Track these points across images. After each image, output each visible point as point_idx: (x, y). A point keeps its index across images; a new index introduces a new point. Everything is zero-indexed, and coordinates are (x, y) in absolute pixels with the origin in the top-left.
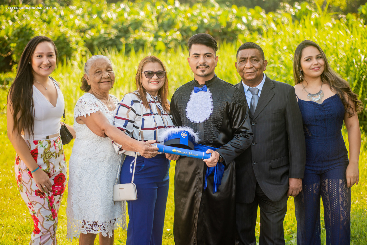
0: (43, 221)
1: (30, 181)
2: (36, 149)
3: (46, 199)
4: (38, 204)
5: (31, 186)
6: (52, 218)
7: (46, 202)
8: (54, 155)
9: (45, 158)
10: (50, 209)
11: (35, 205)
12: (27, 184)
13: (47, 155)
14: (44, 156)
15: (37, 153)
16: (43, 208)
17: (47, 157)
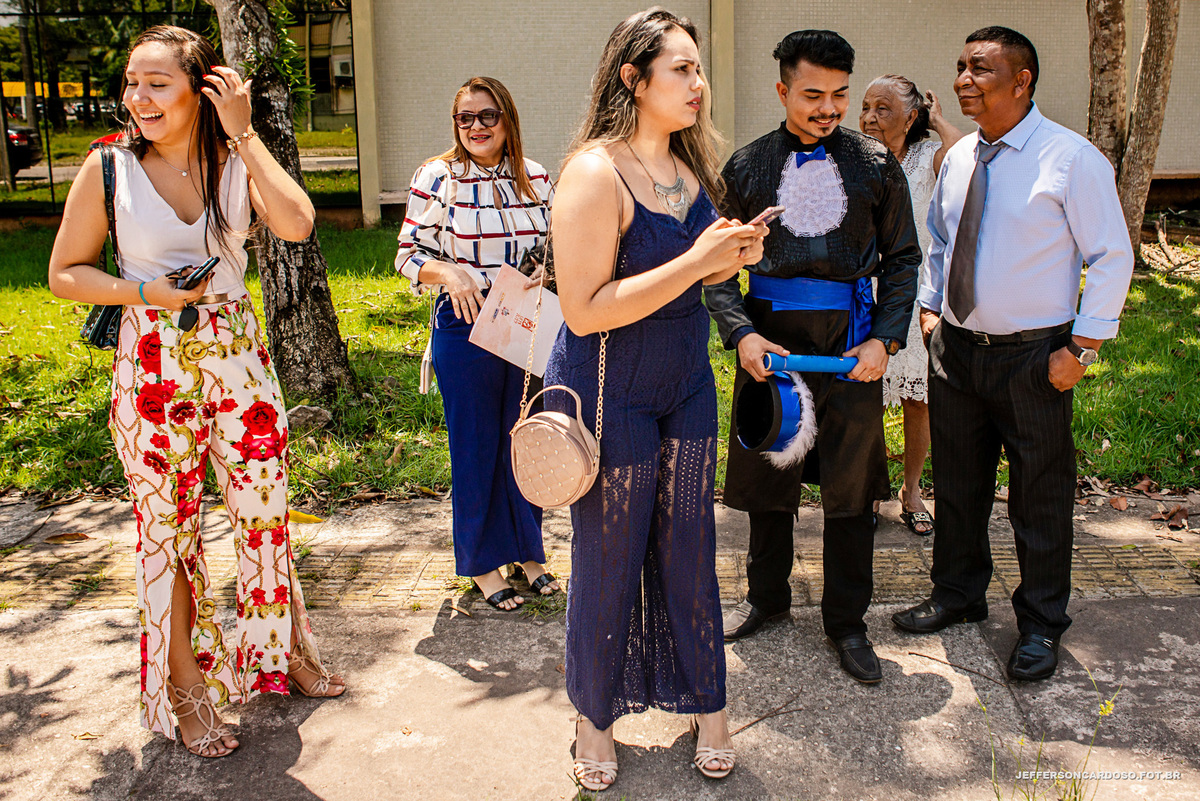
0: (151, 523)
1: (137, 425)
2: (155, 335)
3: (168, 478)
4: (145, 483)
5: (135, 439)
6: (175, 523)
7: (169, 486)
8: (214, 349)
9: (184, 359)
10: (174, 501)
11: (138, 483)
12: (129, 430)
13: (189, 349)
14: (181, 352)
15: (158, 346)
16: (156, 495)
17: (189, 355)
